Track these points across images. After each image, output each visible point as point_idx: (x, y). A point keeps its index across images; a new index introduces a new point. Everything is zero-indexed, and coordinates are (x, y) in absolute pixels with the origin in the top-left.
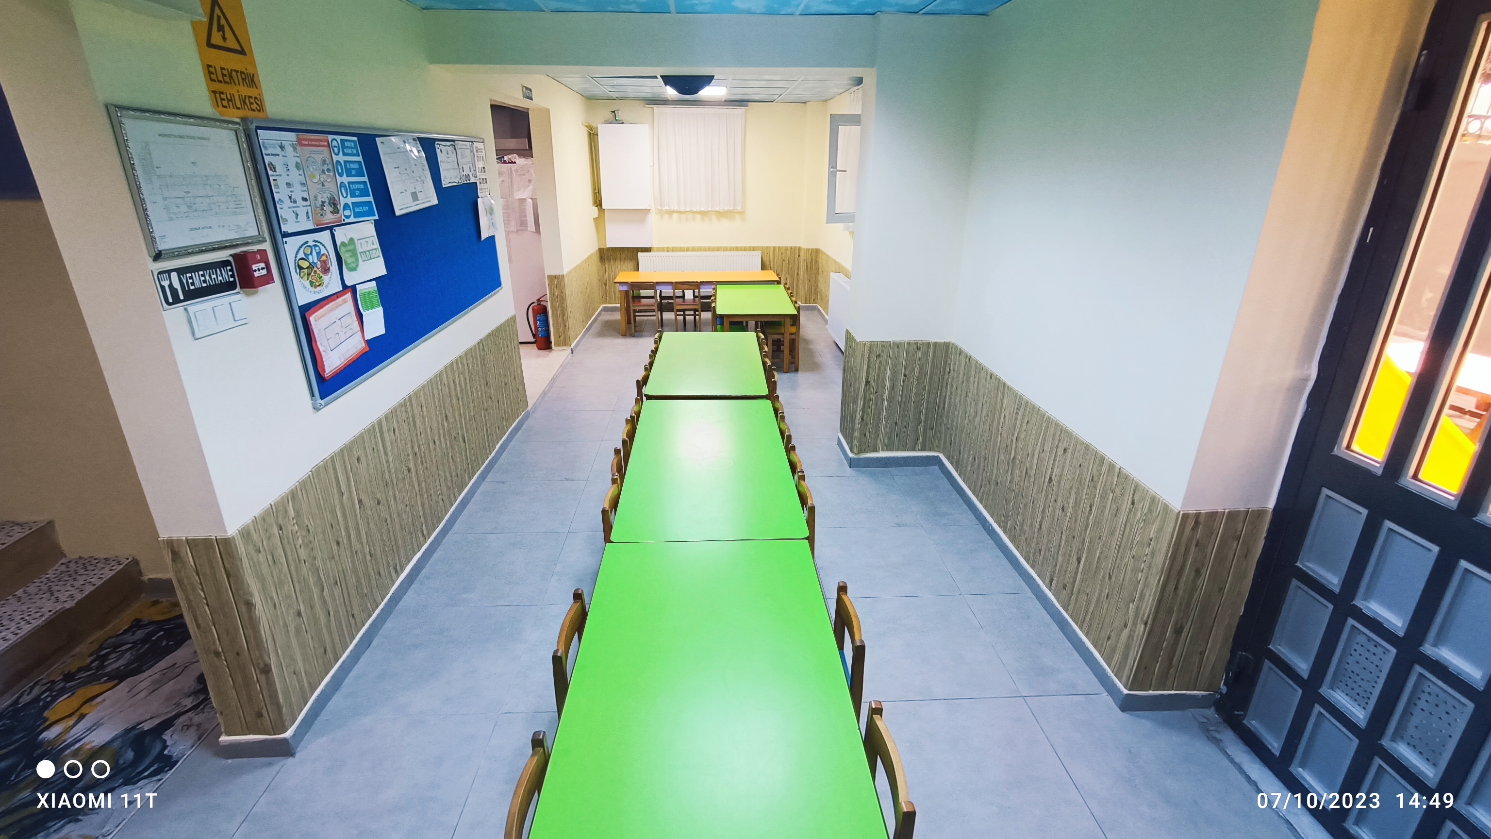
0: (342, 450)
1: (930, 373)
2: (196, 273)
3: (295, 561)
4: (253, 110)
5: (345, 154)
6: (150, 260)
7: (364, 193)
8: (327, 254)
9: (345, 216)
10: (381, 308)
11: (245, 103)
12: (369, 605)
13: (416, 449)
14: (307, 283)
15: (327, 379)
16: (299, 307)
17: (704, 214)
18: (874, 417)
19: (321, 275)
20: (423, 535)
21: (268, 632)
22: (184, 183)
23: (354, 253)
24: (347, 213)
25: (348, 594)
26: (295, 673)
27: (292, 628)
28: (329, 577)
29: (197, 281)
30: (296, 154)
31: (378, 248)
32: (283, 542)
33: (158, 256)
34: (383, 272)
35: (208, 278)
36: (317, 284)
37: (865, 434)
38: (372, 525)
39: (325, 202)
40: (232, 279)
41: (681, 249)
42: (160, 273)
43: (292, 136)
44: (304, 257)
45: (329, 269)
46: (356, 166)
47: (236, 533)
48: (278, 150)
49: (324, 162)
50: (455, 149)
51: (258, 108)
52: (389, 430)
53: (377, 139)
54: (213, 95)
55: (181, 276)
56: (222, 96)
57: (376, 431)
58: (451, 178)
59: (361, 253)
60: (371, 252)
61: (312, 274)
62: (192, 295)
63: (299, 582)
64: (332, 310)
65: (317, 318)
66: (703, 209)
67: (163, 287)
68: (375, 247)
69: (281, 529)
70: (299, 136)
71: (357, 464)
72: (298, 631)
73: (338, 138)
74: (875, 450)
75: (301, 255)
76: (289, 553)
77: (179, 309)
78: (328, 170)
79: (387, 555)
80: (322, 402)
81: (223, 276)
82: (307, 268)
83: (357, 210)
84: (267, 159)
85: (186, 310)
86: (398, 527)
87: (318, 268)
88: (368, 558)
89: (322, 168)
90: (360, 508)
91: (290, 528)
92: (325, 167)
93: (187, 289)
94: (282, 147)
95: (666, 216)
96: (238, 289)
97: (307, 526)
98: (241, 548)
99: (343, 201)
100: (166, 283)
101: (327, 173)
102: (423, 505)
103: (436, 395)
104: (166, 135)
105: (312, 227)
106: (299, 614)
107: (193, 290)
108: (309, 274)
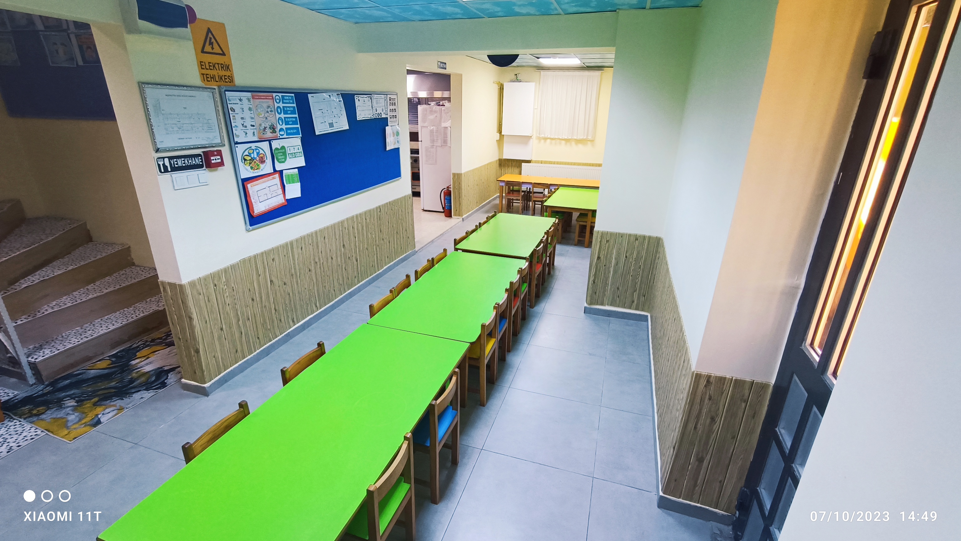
0: (262, 253)
1: (645, 257)
2: (180, 159)
3: (223, 303)
4: (227, 82)
5: (283, 103)
6: (154, 152)
7: (295, 123)
8: (264, 154)
9: (280, 135)
10: (300, 183)
11: (221, 78)
12: (271, 335)
13: (317, 260)
14: (249, 168)
15: (255, 216)
16: (241, 179)
17: (567, 140)
18: (602, 282)
19: (259, 164)
20: (316, 306)
21: (199, 333)
22: (178, 117)
23: (284, 154)
24: (282, 133)
25: (257, 327)
26: (214, 357)
27: (216, 335)
28: (244, 315)
29: (180, 163)
30: (249, 103)
31: (301, 152)
32: (216, 292)
33: (157, 150)
34: (303, 164)
35: (186, 162)
36: (256, 168)
37: (596, 293)
38: (278, 294)
39: (267, 127)
40: (201, 163)
41: (550, 163)
42: (158, 158)
43: (249, 94)
44: (248, 154)
45: (265, 161)
46: (292, 109)
47: (187, 283)
48: (238, 101)
49: (269, 107)
50: (371, 99)
51: (230, 81)
52: (298, 247)
53: (308, 95)
54: (202, 75)
55: (171, 160)
56: (207, 76)
57: (290, 246)
58: (365, 115)
59: (288, 154)
60: (296, 154)
61: (253, 163)
62: (175, 169)
63: (224, 314)
64: (263, 182)
65: (252, 185)
66: (566, 138)
67: (159, 165)
68: (300, 151)
69: (215, 285)
70: (253, 94)
71: (272, 262)
72: (219, 338)
73: (280, 95)
74: (602, 304)
75: (246, 153)
76: (219, 299)
77: (167, 175)
78: (271, 111)
79: (287, 312)
80: (251, 228)
81: (198, 161)
82: (250, 160)
83: (289, 131)
84: (229, 106)
85: (171, 176)
86: (298, 298)
87: (257, 161)
88: (273, 311)
89: (267, 110)
90: (271, 284)
91: (221, 286)
92: (269, 110)
93: (173, 166)
94: (240, 100)
95: (542, 141)
96: (204, 168)
97: (233, 287)
98: (188, 291)
99: (279, 127)
100: (161, 163)
101: (270, 112)
102: (318, 291)
103: (337, 233)
104: (170, 95)
105: (257, 140)
106: (222, 329)
107: (177, 167)
108: (250, 163)
